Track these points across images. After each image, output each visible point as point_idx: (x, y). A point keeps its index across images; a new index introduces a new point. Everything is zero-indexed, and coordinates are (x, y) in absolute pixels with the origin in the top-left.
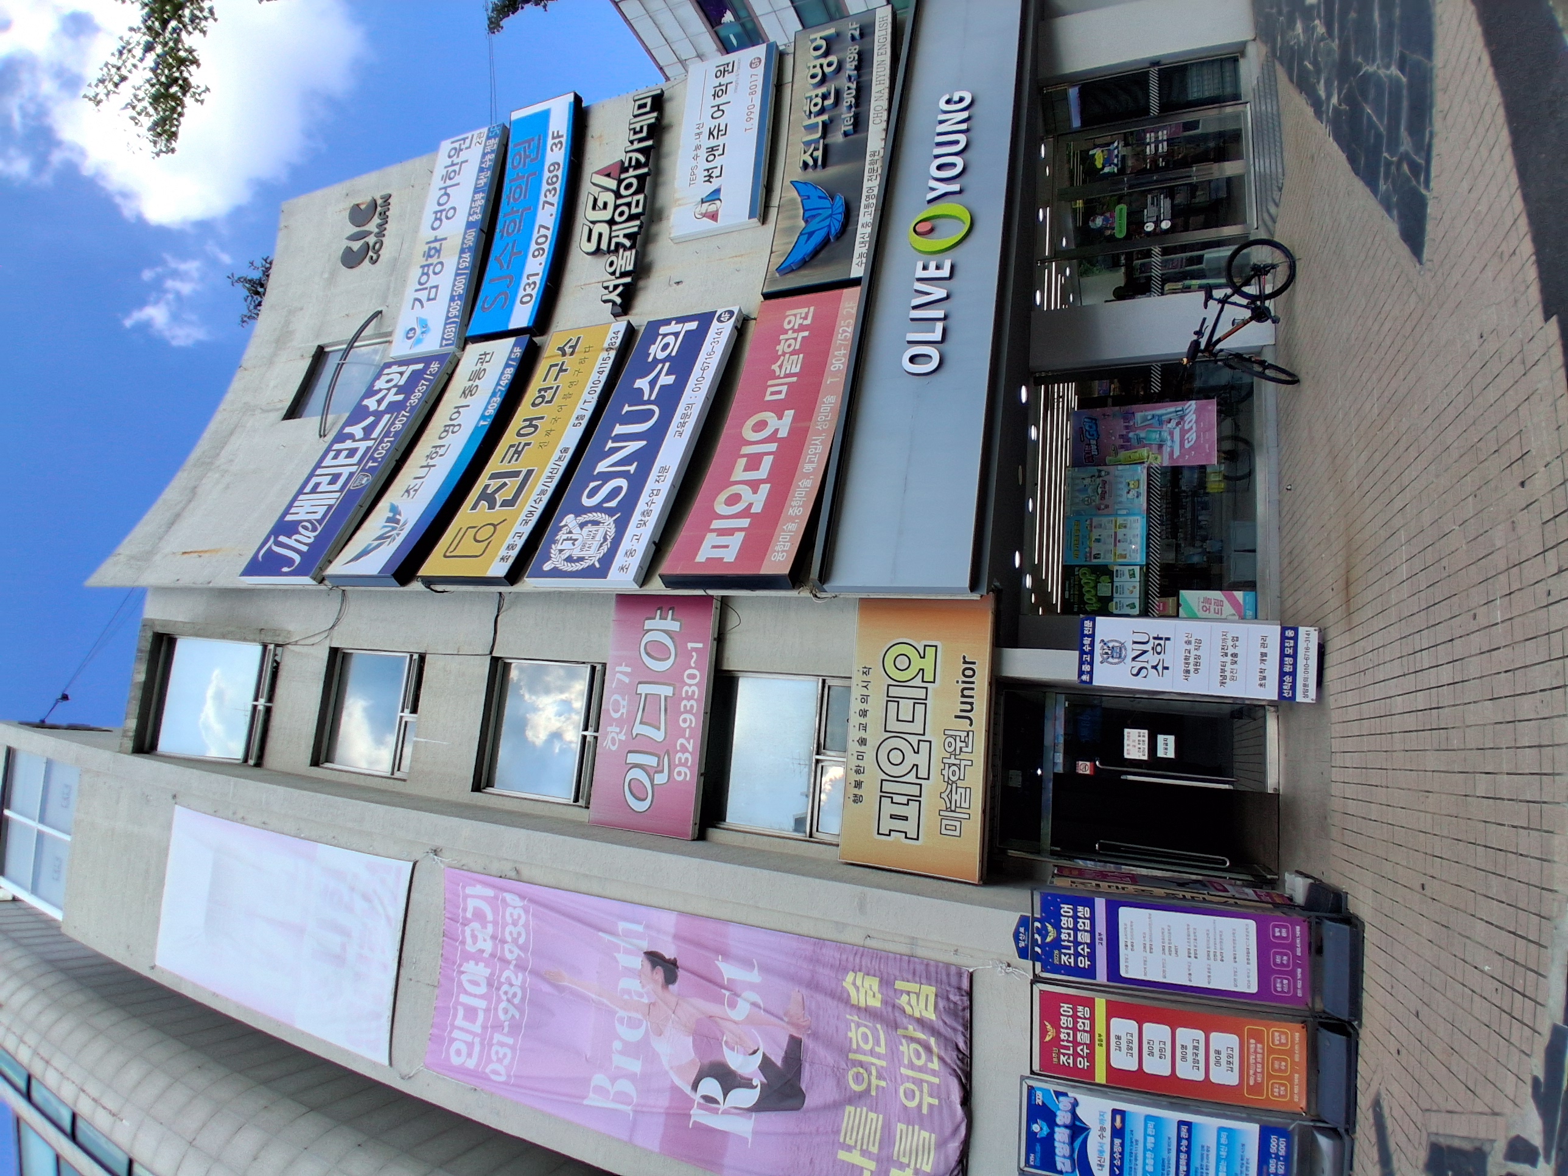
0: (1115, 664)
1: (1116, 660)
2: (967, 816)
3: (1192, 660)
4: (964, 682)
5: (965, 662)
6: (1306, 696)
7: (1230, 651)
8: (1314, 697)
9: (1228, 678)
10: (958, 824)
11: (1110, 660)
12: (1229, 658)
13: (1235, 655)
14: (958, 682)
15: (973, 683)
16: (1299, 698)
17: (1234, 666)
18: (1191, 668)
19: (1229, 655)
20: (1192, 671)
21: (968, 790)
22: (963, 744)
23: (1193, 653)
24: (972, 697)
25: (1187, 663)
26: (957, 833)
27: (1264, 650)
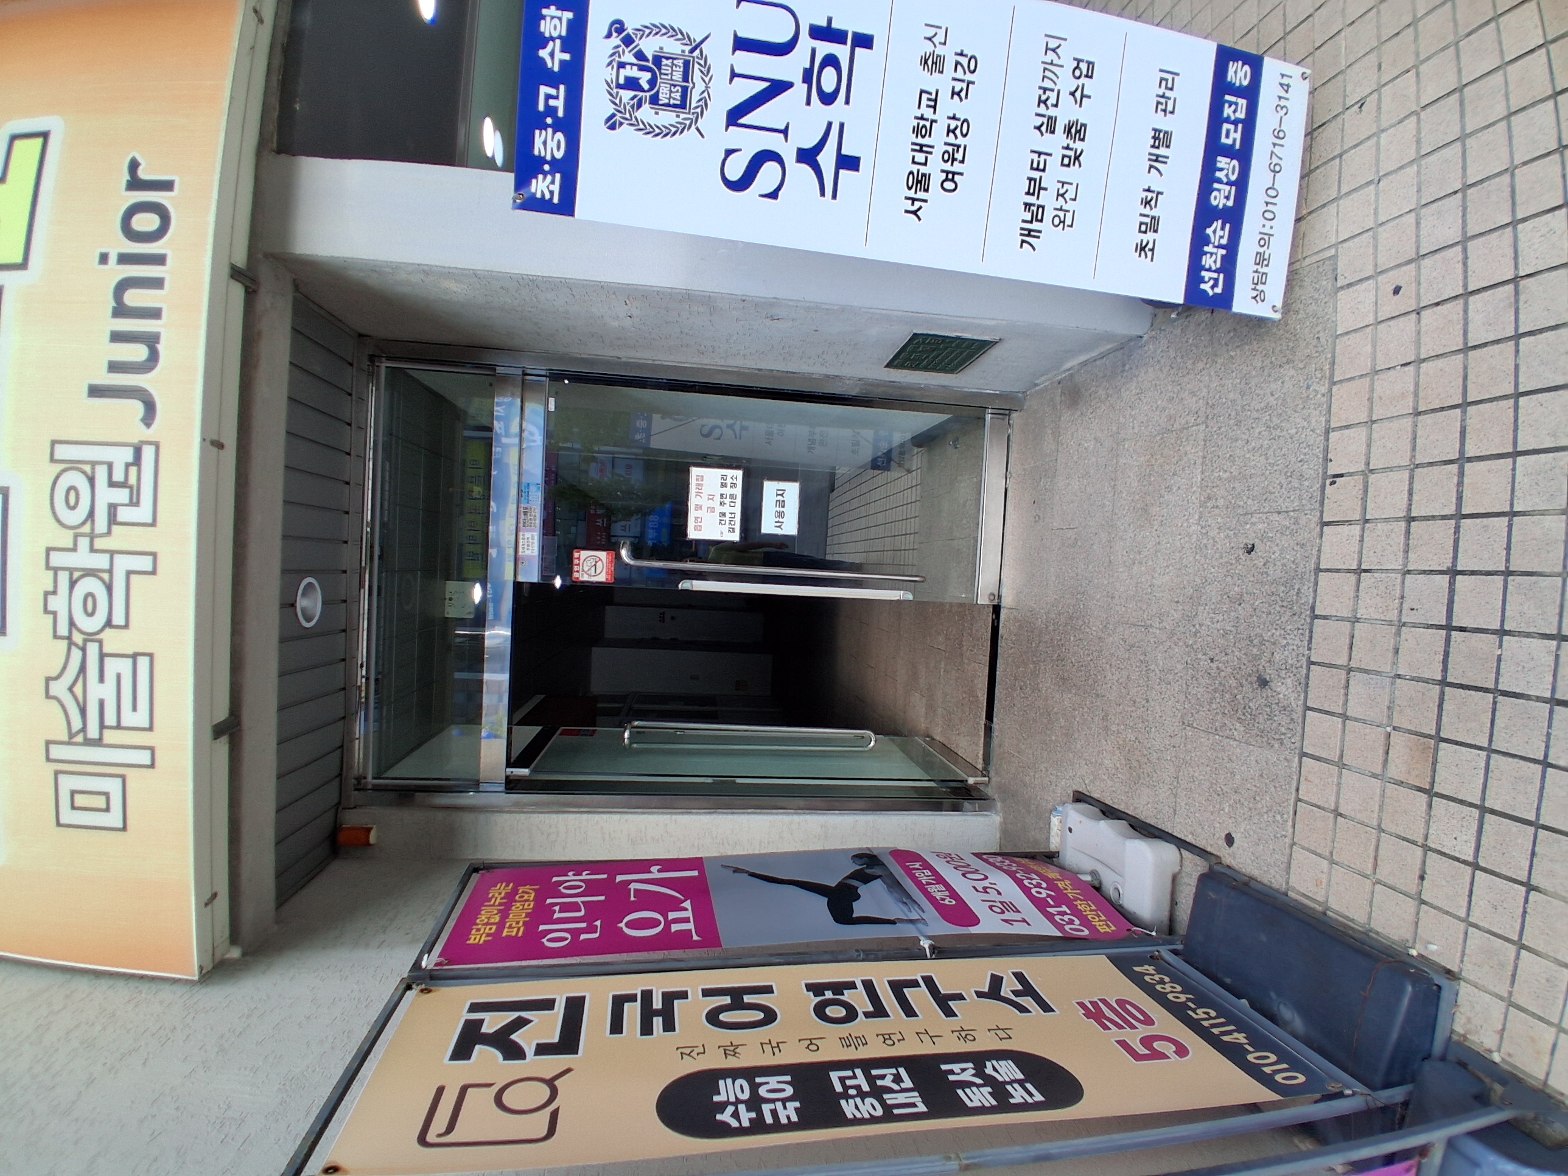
0: (665, 132)
1: (667, 118)
2: (144, 757)
3: (938, 139)
4: (125, 259)
5: (136, 184)
6: (1259, 297)
7: (1066, 112)
8: (1279, 304)
9: (1049, 214)
10: (113, 786)
11: (646, 113)
12: (1060, 138)
13: (1075, 131)
14: (104, 258)
15: (159, 260)
16: (1243, 303)
17: (1071, 174)
18: (935, 168)
19: (1060, 128)
20: (937, 178)
21: (143, 663)
22: (121, 496)
23: (947, 106)
24: (155, 314)
25: (921, 148)
26: (114, 819)
27: (1164, 123)
